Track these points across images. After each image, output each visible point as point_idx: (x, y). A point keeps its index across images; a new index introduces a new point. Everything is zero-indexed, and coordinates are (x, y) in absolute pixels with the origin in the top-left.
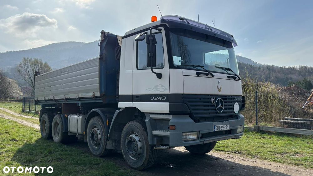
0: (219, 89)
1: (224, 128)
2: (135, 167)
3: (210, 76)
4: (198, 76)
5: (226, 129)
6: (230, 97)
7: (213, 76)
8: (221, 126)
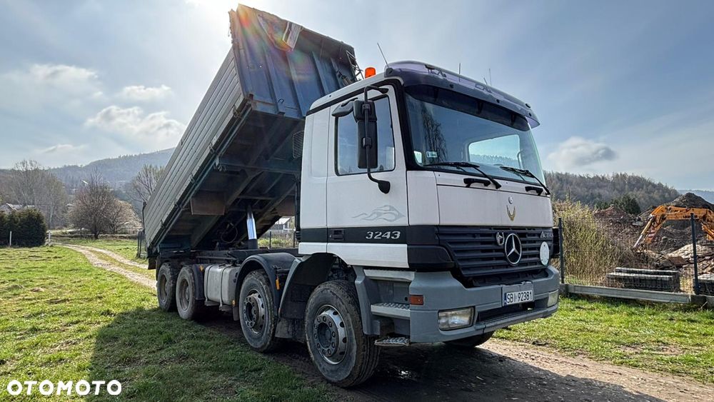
0: (512, 214)
1: (524, 298)
2: (334, 380)
3: (491, 186)
4: (468, 187)
5: (526, 300)
6: (532, 231)
7: (498, 186)
8: (517, 293)
